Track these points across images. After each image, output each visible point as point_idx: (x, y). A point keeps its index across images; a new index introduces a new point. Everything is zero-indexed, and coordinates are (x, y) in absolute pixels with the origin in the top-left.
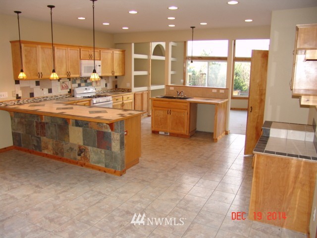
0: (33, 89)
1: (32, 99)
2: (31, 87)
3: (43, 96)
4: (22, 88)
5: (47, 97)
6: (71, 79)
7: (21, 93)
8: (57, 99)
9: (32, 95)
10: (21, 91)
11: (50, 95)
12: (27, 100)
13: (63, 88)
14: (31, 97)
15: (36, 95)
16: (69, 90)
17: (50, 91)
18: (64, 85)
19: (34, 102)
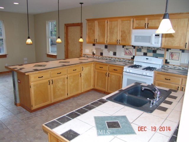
0: (103, 50)
1: (101, 57)
2: (101, 49)
3: (108, 56)
4: (96, 49)
5: (112, 58)
6: (136, 48)
7: (95, 51)
8: (120, 61)
9: (102, 54)
10: (95, 50)
11: (115, 56)
12: (98, 56)
13: (126, 54)
14: (101, 55)
15: (104, 55)
16: (132, 57)
17: (115, 54)
18: (127, 51)
19: (103, 59)
